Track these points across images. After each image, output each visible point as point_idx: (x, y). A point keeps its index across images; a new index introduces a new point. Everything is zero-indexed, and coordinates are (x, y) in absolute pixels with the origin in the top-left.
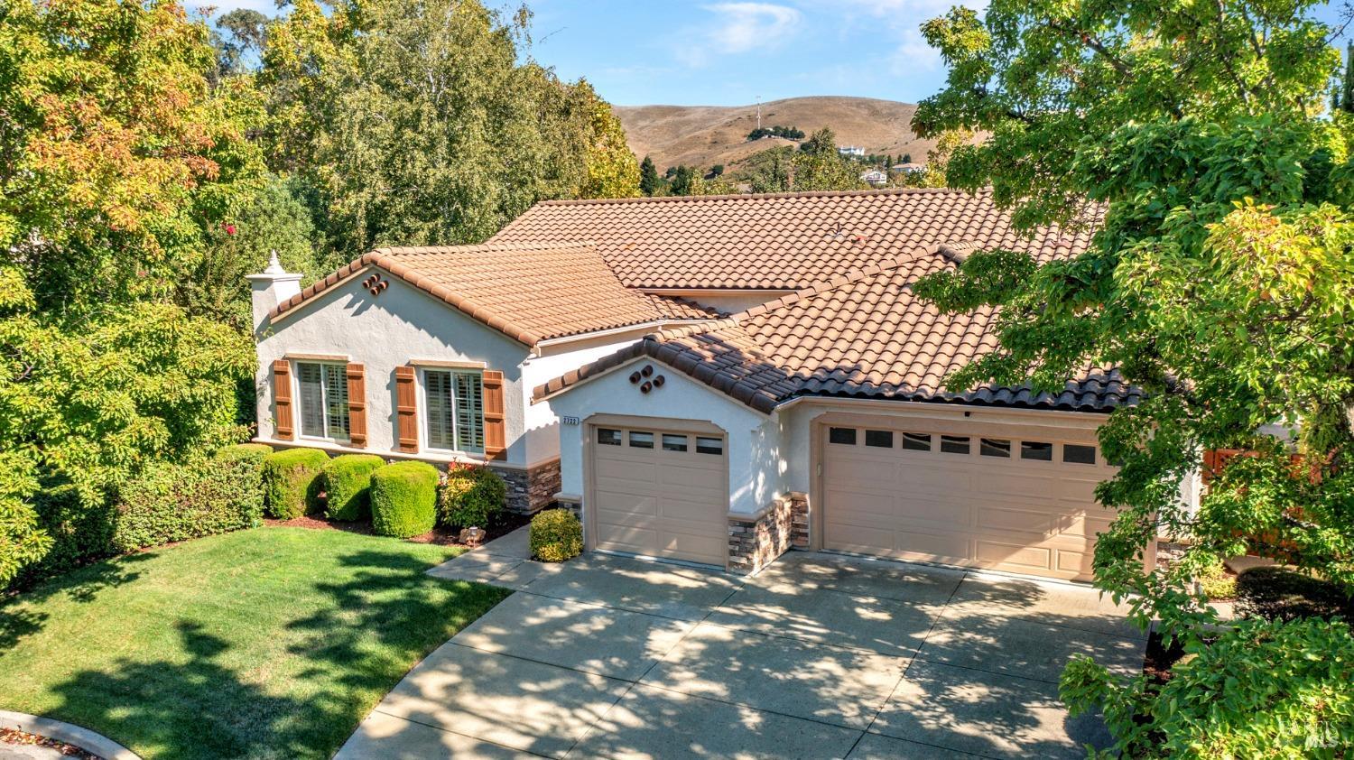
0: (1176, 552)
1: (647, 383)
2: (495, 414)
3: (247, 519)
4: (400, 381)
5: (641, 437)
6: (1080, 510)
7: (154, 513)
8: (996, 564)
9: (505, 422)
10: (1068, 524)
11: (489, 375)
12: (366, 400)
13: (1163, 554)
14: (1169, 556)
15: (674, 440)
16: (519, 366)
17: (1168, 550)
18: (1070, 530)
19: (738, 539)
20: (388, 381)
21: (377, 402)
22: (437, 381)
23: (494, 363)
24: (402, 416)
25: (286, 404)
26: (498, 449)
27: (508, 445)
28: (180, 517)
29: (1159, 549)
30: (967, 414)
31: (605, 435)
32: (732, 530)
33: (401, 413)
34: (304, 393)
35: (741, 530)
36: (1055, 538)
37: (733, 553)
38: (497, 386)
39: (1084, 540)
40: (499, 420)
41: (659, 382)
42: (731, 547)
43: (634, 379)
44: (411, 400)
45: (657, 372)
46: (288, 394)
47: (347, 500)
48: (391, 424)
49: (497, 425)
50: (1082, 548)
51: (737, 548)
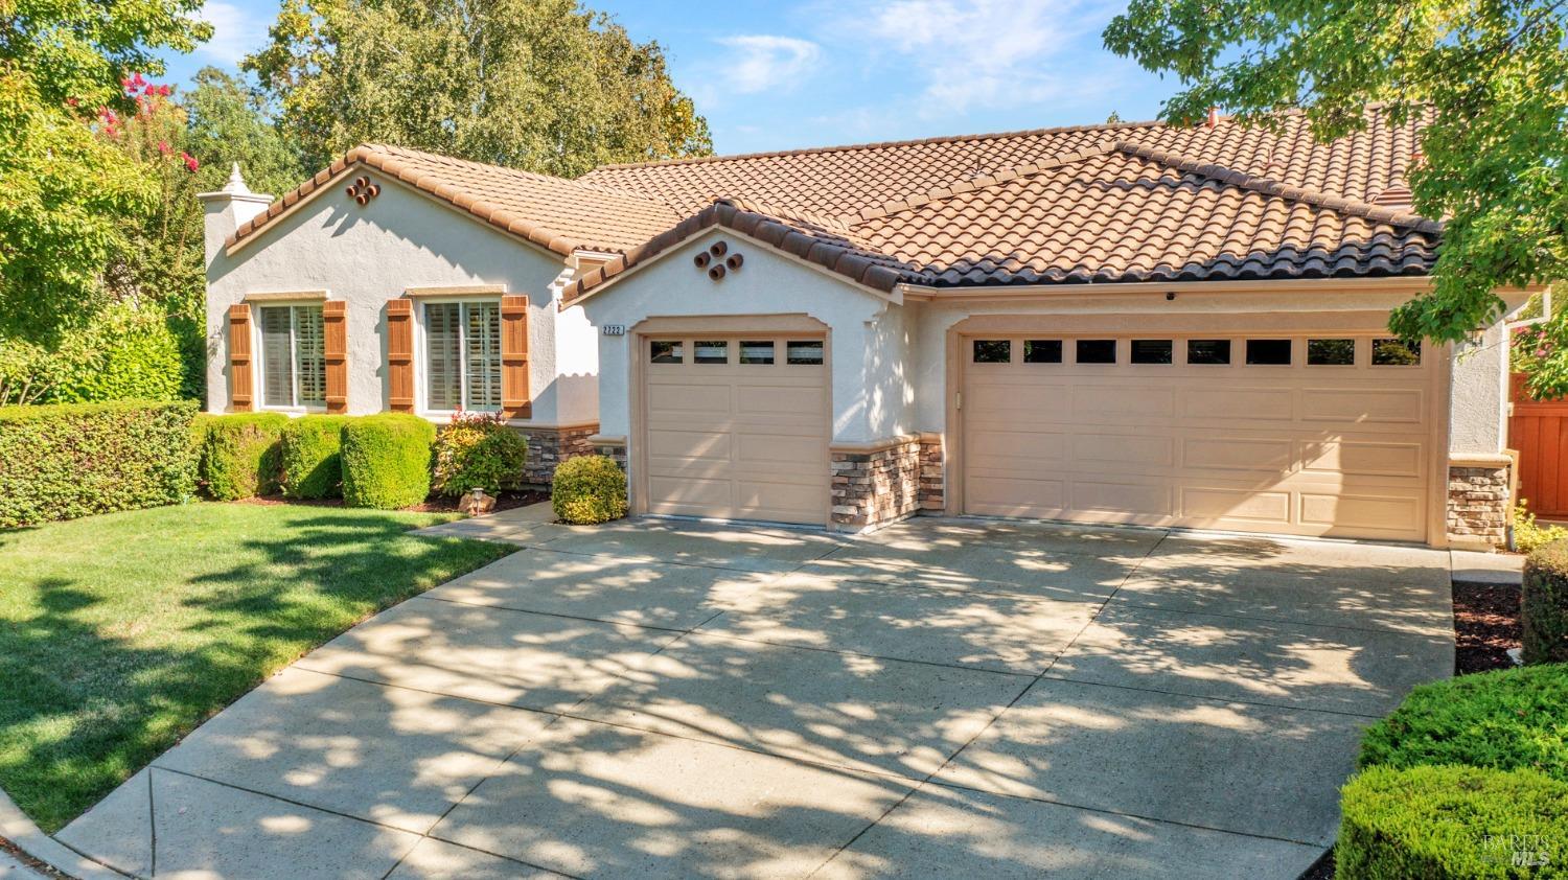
0: (1478, 480)
1: (718, 266)
2: (517, 355)
3: (172, 491)
4: (394, 319)
5: (709, 349)
6: (1335, 433)
7: (41, 475)
8: (1214, 519)
9: (530, 364)
10: (1316, 453)
11: (510, 301)
12: (348, 350)
13: (1458, 485)
14: (1468, 487)
15: (756, 349)
16: (549, 287)
17: (1465, 479)
18: (1319, 463)
19: (844, 480)
20: (377, 321)
21: (362, 349)
22: (443, 316)
23: (516, 284)
24: (396, 365)
25: (244, 362)
26: (519, 402)
27: (533, 396)
28: (78, 483)
29: (1453, 477)
30: (1171, 296)
31: (661, 351)
32: (836, 467)
33: (392, 363)
34: (269, 349)
35: (849, 466)
36: (1298, 477)
37: (837, 501)
38: (520, 316)
39: (1338, 476)
40: (522, 363)
41: (736, 263)
42: (834, 492)
43: (701, 261)
44: (406, 342)
45: (733, 249)
46: (247, 349)
47: (311, 468)
48: (379, 379)
49: (518, 370)
50: (1337, 488)
51: (843, 494)
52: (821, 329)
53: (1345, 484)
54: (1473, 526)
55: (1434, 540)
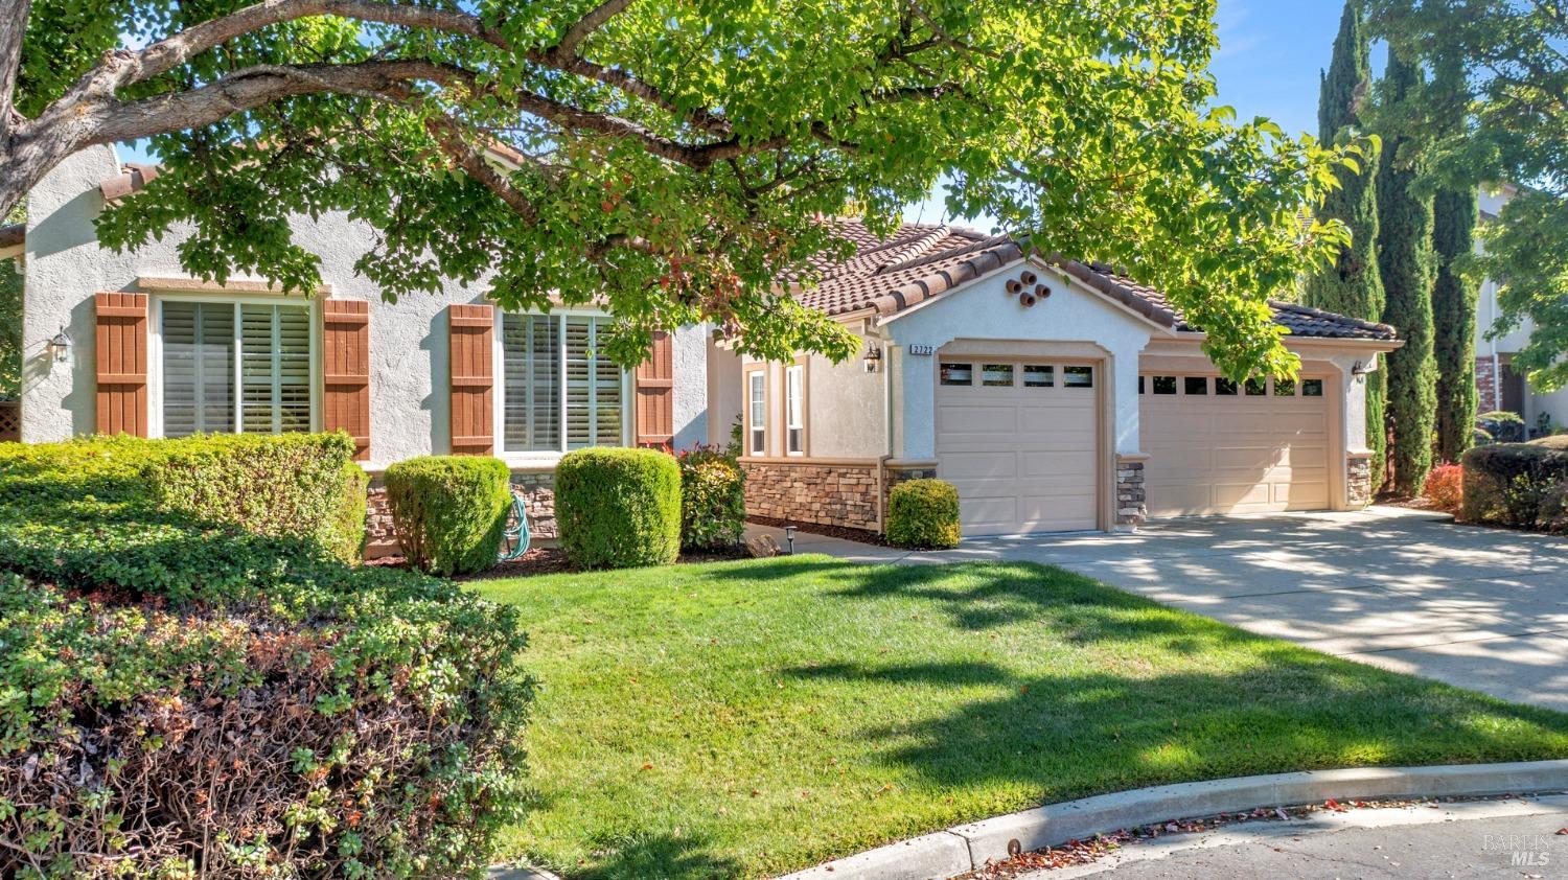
0: (1356, 466)
4: (451, 331)
5: (1001, 370)
9: (675, 394)
10: (1278, 458)
12: (372, 371)
15: (1040, 373)
18: (1280, 463)
19: (1128, 486)
20: (425, 335)
24: (455, 395)
25: (136, 387)
26: (661, 437)
27: (677, 429)
32: (1123, 475)
33: (450, 389)
35: (1131, 473)
36: (1271, 473)
37: (1123, 505)
38: (664, 335)
39: (1290, 469)
40: (664, 390)
41: (1046, 292)
42: (1122, 497)
43: (1012, 287)
44: (482, 363)
45: (1039, 280)
46: (140, 364)
48: (428, 413)
49: (660, 399)
50: (1288, 477)
51: (1129, 498)
52: (1100, 355)
53: (1294, 476)
54: (1360, 494)
55: (1341, 505)
